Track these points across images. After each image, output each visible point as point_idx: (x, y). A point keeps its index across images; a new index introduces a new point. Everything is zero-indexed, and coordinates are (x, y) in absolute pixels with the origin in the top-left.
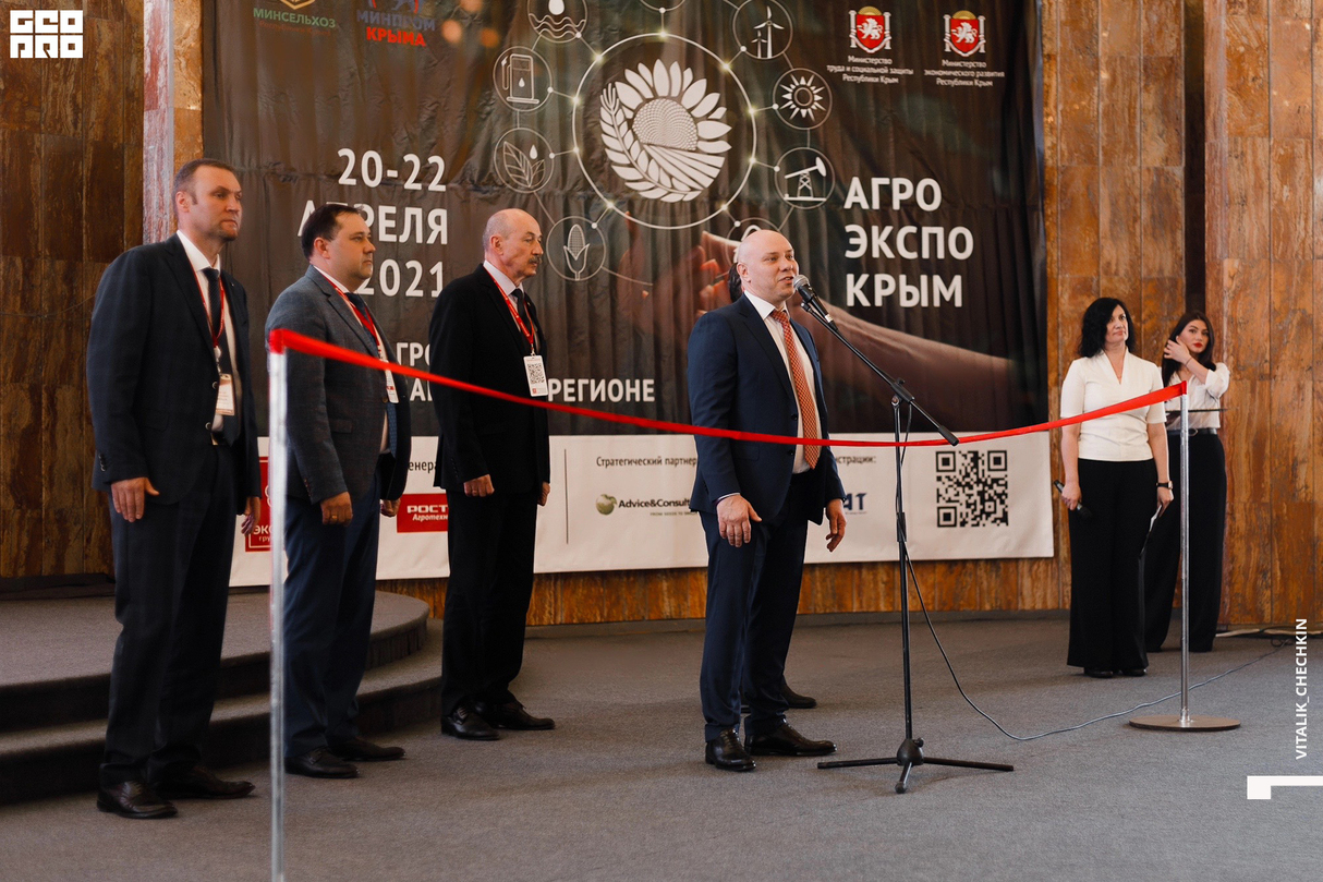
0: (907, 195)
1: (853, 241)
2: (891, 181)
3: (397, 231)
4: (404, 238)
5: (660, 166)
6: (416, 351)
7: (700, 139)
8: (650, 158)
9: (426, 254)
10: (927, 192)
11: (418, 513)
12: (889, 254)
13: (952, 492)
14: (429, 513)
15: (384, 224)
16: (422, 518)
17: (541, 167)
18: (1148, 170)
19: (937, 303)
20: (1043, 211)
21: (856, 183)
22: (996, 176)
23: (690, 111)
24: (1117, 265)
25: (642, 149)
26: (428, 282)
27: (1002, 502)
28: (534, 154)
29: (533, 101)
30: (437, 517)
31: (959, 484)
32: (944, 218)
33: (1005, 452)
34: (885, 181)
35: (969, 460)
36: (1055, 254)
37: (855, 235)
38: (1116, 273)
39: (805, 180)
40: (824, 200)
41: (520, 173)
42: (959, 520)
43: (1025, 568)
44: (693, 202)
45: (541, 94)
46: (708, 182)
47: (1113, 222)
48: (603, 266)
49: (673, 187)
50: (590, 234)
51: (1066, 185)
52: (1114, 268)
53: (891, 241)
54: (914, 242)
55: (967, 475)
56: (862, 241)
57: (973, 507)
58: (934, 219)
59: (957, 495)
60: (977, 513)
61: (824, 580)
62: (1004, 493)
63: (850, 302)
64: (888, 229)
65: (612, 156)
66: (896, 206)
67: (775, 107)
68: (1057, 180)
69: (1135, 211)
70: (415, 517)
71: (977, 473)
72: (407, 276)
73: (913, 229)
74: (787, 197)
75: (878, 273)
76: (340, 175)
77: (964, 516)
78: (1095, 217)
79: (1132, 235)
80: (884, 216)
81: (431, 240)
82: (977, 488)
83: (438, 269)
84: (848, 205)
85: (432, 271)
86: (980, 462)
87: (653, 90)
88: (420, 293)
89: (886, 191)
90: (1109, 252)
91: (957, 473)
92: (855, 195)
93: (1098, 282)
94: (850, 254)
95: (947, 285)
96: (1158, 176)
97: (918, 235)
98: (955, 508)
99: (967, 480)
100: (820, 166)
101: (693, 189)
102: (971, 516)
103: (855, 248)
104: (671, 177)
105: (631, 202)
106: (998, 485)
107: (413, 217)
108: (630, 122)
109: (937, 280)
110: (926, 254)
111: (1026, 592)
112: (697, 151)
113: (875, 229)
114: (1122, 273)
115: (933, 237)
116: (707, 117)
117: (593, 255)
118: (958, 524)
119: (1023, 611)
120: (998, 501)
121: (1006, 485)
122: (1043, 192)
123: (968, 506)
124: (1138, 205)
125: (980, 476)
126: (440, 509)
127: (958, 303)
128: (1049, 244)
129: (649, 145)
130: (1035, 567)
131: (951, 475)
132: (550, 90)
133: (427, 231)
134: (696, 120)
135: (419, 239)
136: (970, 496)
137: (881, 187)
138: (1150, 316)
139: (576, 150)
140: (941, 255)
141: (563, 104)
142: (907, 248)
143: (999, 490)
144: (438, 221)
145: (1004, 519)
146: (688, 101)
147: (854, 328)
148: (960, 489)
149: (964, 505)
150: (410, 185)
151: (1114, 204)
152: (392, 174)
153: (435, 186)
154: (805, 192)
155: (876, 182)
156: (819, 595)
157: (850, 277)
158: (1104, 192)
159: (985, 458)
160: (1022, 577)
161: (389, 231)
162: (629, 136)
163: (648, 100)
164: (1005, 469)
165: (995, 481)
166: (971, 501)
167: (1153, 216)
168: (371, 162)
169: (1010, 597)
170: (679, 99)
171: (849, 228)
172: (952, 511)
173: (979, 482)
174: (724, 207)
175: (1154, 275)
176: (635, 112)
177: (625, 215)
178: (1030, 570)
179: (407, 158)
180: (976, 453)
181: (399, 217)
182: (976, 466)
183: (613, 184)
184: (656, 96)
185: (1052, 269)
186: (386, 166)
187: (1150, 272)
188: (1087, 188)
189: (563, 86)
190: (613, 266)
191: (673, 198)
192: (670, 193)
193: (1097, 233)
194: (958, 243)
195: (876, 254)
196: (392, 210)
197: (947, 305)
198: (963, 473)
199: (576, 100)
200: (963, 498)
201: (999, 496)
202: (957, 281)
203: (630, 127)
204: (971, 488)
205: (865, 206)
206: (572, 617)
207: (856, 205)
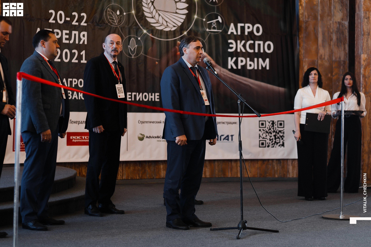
0: (250, 30)
1: (231, 46)
2: (245, 25)
3: (69, 39)
4: (72, 42)
5: (163, 18)
6: (75, 81)
7: (177, 9)
8: (160, 15)
9: (79, 47)
10: (257, 29)
11: (74, 139)
12: (244, 50)
13: (264, 135)
14: (78, 139)
15: (65, 36)
16: (76, 141)
18: (336, 22)
19: (260, 68)
20: (298, 36)
21: (232, 25)
22: (282, 24)
24: (324, 56)
25: (157, 12)
26: (80, 58)
27: (282, 139)
30: (81, 141)
31: (267, 132)
32: (264, 38)
33: (284, 121)
34: (243, 25)
35: (270, 124)
36: (302, 51)
37: (232, 43)
38: (324, 59)
39: (214, 24)
40: (221, 31)
42: (267, 145)
43: (290, 163)
44: (174, 31)
46: (180, 24)
47: (323, 41)
48: (142, 53)
49: (167, 26)
50: (138, 42)
51: (306, 28)
52: (323, 57)
53: (244, 46)
54: (252, 46)
55: (270, 129)
56: (234, 46)
57: (272, 140)
58: (259, 38)
59: (266, 136)
60: (273, 142)
61: (218, 166)
62: (283, 136)
63: (229, 67)
64: (243, 42)
65: (146, 14)
66: (246, 33)
68: (303, 26)
69: (331, 37)
70: (73, 140)
71: (273, 129)
72: (72, 55)
73: (252, 42)
74: (208, 30)
75: (240, 57)
76: (49, 20)
77: (269, 143)
78: (317, 39)
79: (330, 45)
80: (242, 37)
81: (81, 43)
82: (273, 134)
83: (83, 53)
84: (229, 33)
85: (81, 54)
86: (275, 125)
88: (77, 61)
89: (243, 28)
90: (321, 51)
91: (266, 128)
92: (232, 29)
93: (318, 62)
94: (230, 50)
95: (264, 61)
96: (339, 25)
97: (254, 44)
98: (265, 141)
99: (270, 131)
100: (220, 19)
101: (174, 26)
102: (271, 144)
103: (232, 48)
104: (167, 22)
105: (152, 30)
106: (281, 133)
107: (75, 35)
108: (153, 2)
109: (260, 60)
110: (256, 51)
111: (291, 171)
112: (176, 13)
113: (239, 42)
114: (326, 58)
115: (259, 45)
116: (180, 1)
117: (139, 49)
118: (267, 146)
119: (289, 178)
120: (281, 139)
121: (284, 133)
122: (299, 29)
123: (270, 140)
124: (332, 35)
125: (275, 129)
126: (82, 138)
127: (268, 68)
128: (300, 48)
129: (159, 10)
130: (294, 162)
131: (264, 129)
133: (80, 39)
134: (176, 2)
135: (77, 42)
136: (271, 136)
137: (241, 27)
138: (336, 74)
139: (133, 12)
140: (262, 51)
142: (250, 48)
143: (281, 135)
144: (84, 36)
145: (283, 145)
147: (230, 76)
148: (267, 134)
149: (269, 140)
150: (74, 23)
151: (323, 34)
152: (68, 19)
153: (83, 24)
154: (214, 28)
155: (239, 25)
156: (217, 171)
157: (230, 58)
158: (320, 30)
159: (276, 123)
160: (289, 166)
161: (66, 39)
162: (152, 7)
164: (284, 127)
165: (280, 131)
166: (271, 138)
167: (337, 39)
168: (61, 15)
169: (285, 173)
171: (230, 41)
172: (264, 142)
173: (274, 131)
174: (185, 33)
175: (338, 59)
177: (150, 35)
178: (292, 163)
179: (73, 14)
180: (273, 121)
181: (70, 34)
182: (273, 126)
183: (146, 24)
185: (301, 57)
186: (66, 16)
187: (336, 58)
188: (314, 28)
190: (146, 52)
191: (167, 29)
192: (166, 27)
193: (317, 44)
194: (268, 47)
195: (239, 50)
196: (68, 32)
197: (264, 69)
198: (269, 128)
200: (268, 137)
201: (281, 137)
202: (267, 60)
203: (152, 4)
204: (271, 134)
205: (235, 33)
206: (128, 177)
207: (232, 33)
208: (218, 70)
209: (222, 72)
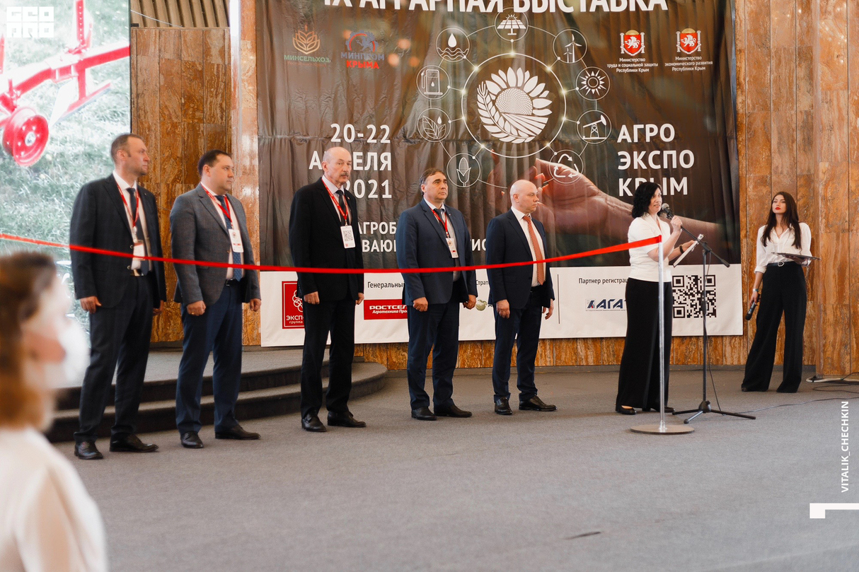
0: (654, 134)
1: (622, 160)
2: (645, 126)
3: (364, 164)
4: (367, 168)
5: (511, 124)
6: (374, 226)
7: (534, 108)
8: (505, 120)
9: (381, 176)
10: (666, 131)
11: (375, 310)
12: (644, 167)
13: (682, 299)
14: (382, 310)
15: (356, 161)
16: (377, 312)
17: (444, 128)
18: (801, 112)
19: (672, 193)
20: (736, 138)
21: (624, 128)
22: (708, 122)
23: (528, 94)
24: (782, 168)
25: (501, 115)
26: (381, 190)
27: (713, 304)
28: (440, 121)
29: (439, 93)
30: (386, 312)
31: (686, 294)
32: (677, 145)
33: (714, 276)
34: (642, 126)
35: (692, 281)
36: (744, 163)
37: (624, 157)
38: (781, 173)
39: (594, 128)
40: (606, 138)
41: (432, 132)
42: (687, 314)
43: (727, 341)
45: (443, 90)
47: (779, 144)
48: (479, 179)
49: (519, 135)
50: (472, 163)
51: (750, 124)
52: (780, 170)
53: (645, 160)
54: (658, 159)
55: (691, 289)
56: (628, 160)
57: (695, 307)
58: (672, 146)
59: (685, 300)
60: (698, 310)
61: (608, 347)
62: (713, 299)
64: (643, 153)
65: (484, 120)
66: (648, 140)
67: (577, 89)
68: (745, 121)
69: (793, 136)
70: (374, 312)
71: (697, 288)
72: (369, 188)
73: (658, 152)
74: (584, 138)
75: (638, 177)
76: (331, 138)
77: (689, 312)
78: (769, 141)
79: (791, 150)
80: (641, 146)
81: (382, 169)
82: (697, 296)
83: (386, 183)
84: (619, 140)
85: (383, 185)
86: (699, 281)
87: (507, 84)
88: (376, 196)
89: (642, 133)
90: (776, 160)
91: (685, 288)
92: (624, 134)
93: (771, 178)
94: (620, 168)
95: (679, 182)
96: (807, 116)
97: (661, 156)
98: (684, 307)
99: (691, 291)
100: (603, 120)
101: (530, 136)
102: (694, 312)
103: (624, 164)
104: (517, 130)
105: (495, 144)
106: (710, 294)
107: (372, 157)
108: (494, 102)
109: (673, 180)
110: (666, 166)
111: (728, 355)
112: (533, 115)
113: (635, 153)
114: (785, 172)
115: (670, 157)
116: (538, 97)
117: (473, 174)
118: (686, 316)
119: (726, 365)
120: (710, 303)
121: (715, 294)
122: (737, 127)
123: (692, 306)
124: (795, 133)
125: (699, 289)
126: (387, 308)
127: (685, 192)
128: (740, 157)
129: (504, 113)
130: (733, 340)
131: (682, 289)
132: (449, 87)
133: (380, 164)
134: (532, 99)
135: (376, 168)
136: (693, 300)
137: (639, 129)
138: (802, 197)
139: (464, 118)
140: (675, 166)
141: (456, 94)
142: (655, 163)
143: (711, 297)
144: (386, 158)
145: (714, 313)
146: (527, 89)
147: (623, 208)
148: (687, 297)
149: (689, 305)
150: (370, 140)
151: (780, 133)
152: (360, 135)
153: (385, 140)
154: (595, 134)
155: (636, 127)
156: (605, 355)
157: (621, 180)
158: (774, 126)
159: (702, 279)
160: (725, 346)
161: (358, 165)
162: (493, 110)
163: (505, 89)
164: (715, 286)
165: (709, 292)
166: (694, 303)
167: (804, 139)
168: (349, 130)
169: (718, 358)
170: (522, 88)
171: (620, 153)
172: (682, 309)
173: (698, 292)
174: (548, 145)
175: (805, 173)
176: (497, 96)
177: (492, 151)
178: (730, 343)
179: (369, 127)
180: (696, 277)
181: (364, 158)
182: (697, 284)
184: (508, 87)
185: (743, 172)
186: (358, 131)
187: (802, 171)
188: (764, 124)
189: (456, 84)
191: (519, 141)
192: (517, 138)
193: (770, 150)
194: (686, 159)
195: (636, 167)
196: (361, 154)
198: (689, 288)
199: (463, 92)
200: (688, 302)
201: (711, 300)
202: (684, 180)
203: (494, 104)
204: (694, 296)
205: (629, 140)
206: (464, 364)
207: (624, 140)
208: (602, 199)
209: (608, 202)
